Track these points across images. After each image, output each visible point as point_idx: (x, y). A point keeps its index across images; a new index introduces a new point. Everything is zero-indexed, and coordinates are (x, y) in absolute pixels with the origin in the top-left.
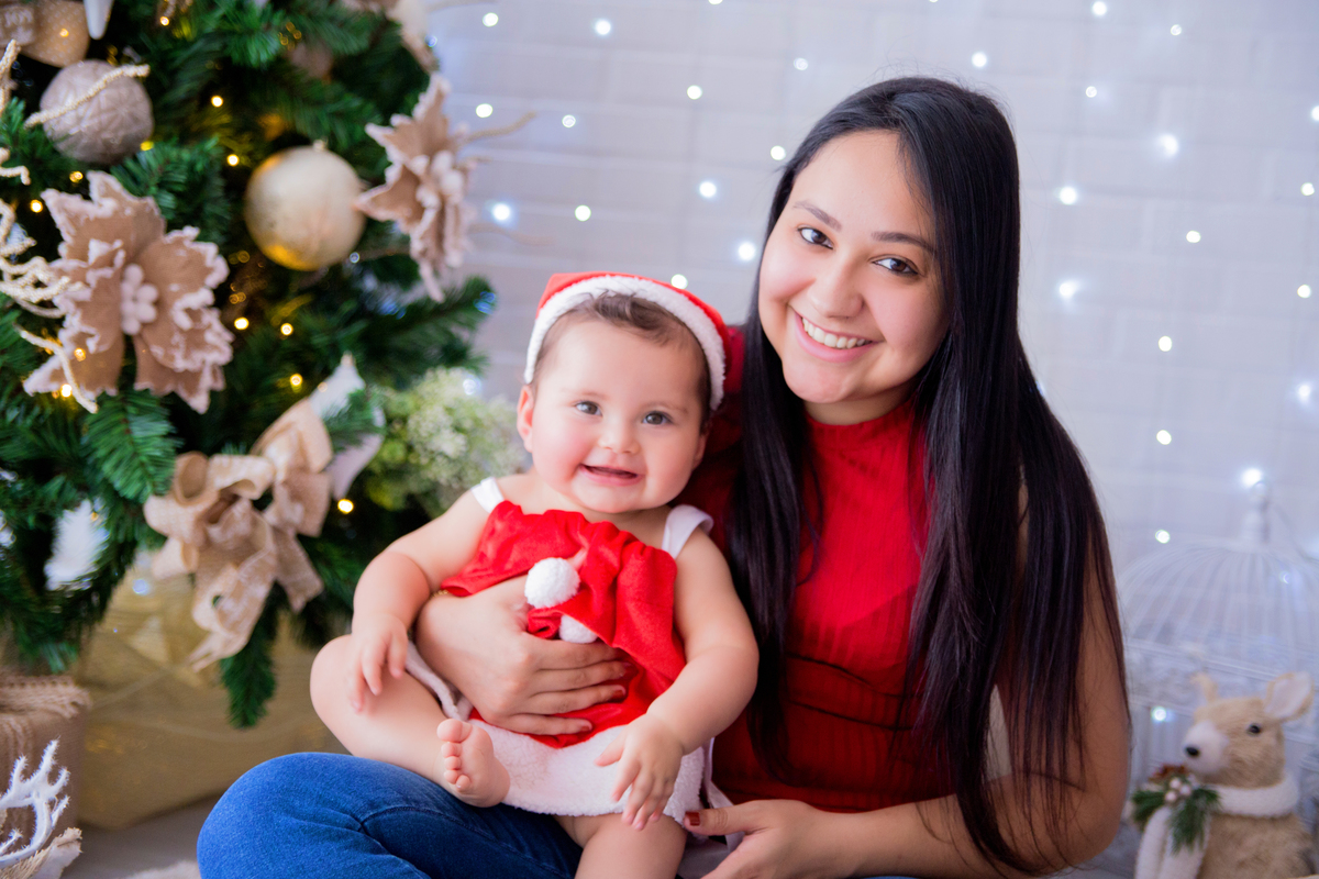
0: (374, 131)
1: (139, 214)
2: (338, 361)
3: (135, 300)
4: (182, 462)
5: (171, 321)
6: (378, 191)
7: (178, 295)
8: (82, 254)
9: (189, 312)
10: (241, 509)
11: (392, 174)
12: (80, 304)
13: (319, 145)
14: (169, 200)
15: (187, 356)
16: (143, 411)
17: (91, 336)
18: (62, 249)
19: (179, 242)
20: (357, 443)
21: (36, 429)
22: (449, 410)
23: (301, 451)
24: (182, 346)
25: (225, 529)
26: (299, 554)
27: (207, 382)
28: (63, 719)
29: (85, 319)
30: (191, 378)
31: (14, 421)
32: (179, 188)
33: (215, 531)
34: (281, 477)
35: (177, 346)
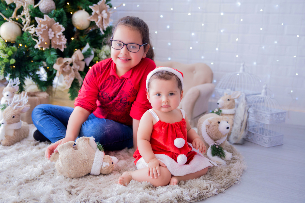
0: (90, 7)
1: (51, 21)
2: (86, 44)
3: (51, 34)
4: (58, 59)
5: (56, 37)
6: (91, 16)
7: (57, 33)
8: (40, 26)
9: (59, 36)
10: (68, 66)
11: (93, 13)
12: (41, 34)
13: (84, 10)
14: (56, 19)
15: (59, 42)
16: (52, 51)
17: (43, 39)
18: (38, 26)
19: (56, 25)
20: (89, 57)
21: (38, 54)
22: (105, 52)
23: (77, 57)
24: (58, 41)
25: (66, 69)
26: (79, 74)
27: (63, 47)
28: (44, 98)
29: (42, 36)
30: (61, 46)
31: (35, 53)
32: (57, 17)
33: (64, 69)
34: (74, 61)
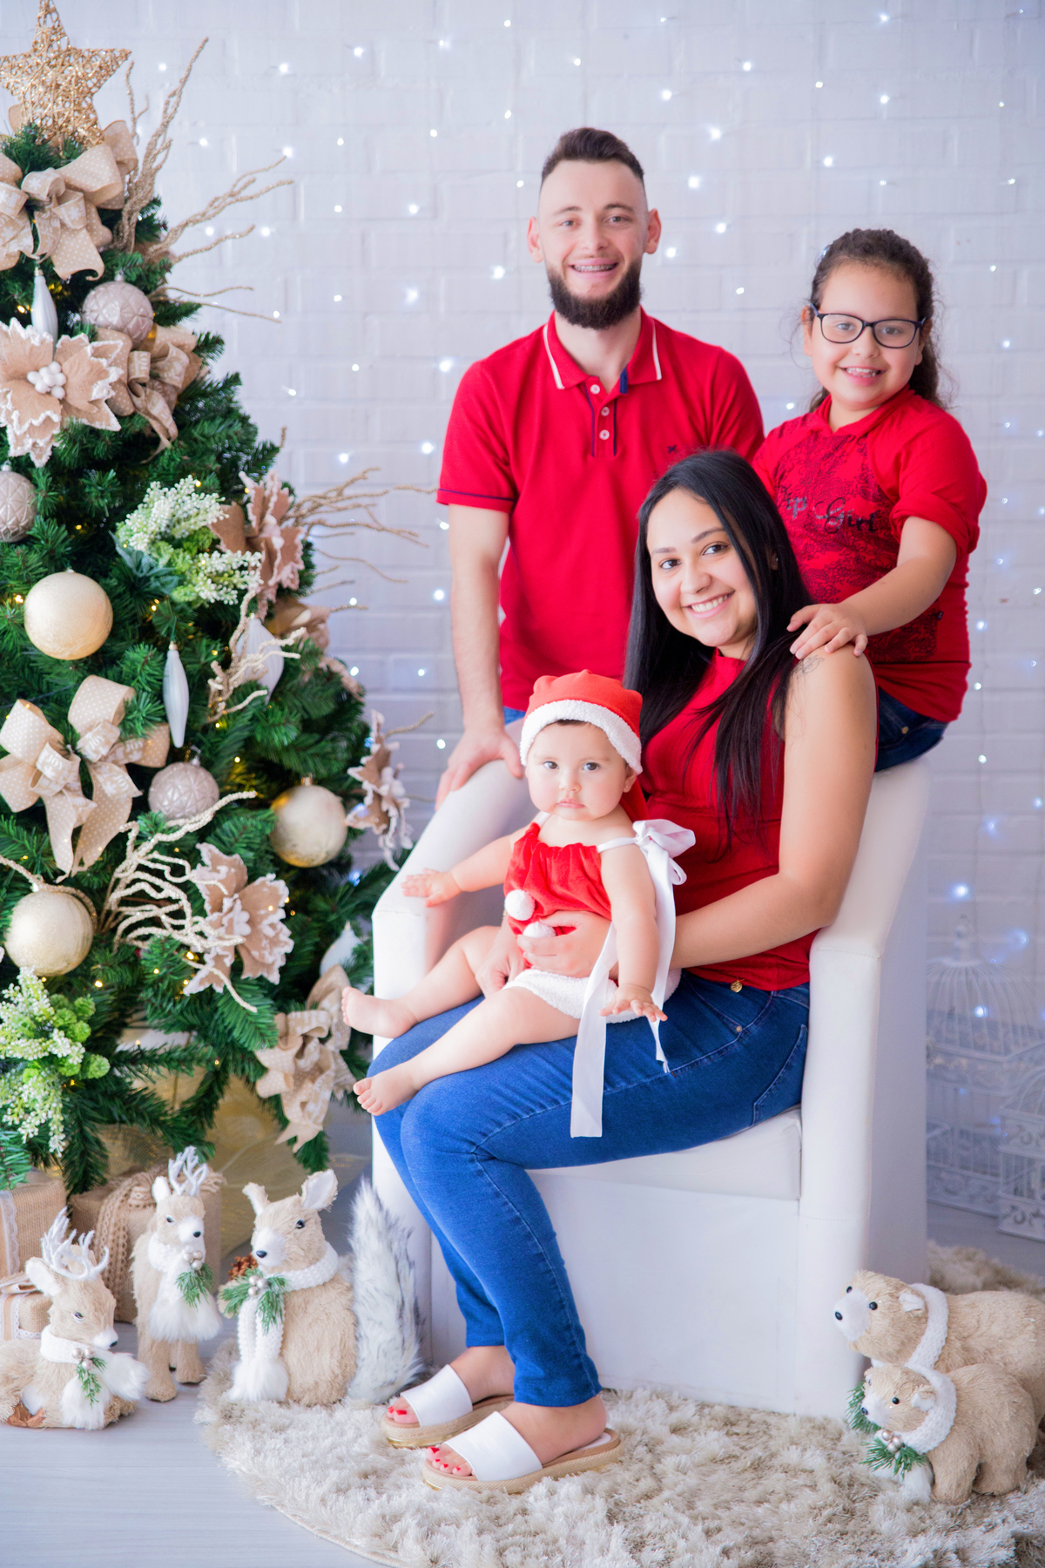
1: (237, 869)
2: (343, 927)
3: (238, 923)
4: (279, 1021)
5: (261, 933)
6: (357, 811)
7: (263, 916)
9: (272, 926)
10: (313, 1045)
11: (367, 797)
13: (307, 781)
15: (271, 952)
17: (227, 956)
19: (263, 884)
24: (267, 946)
25: (306, 1060)
27: (280, 965)
28: (213, 1194)
30: (271, 964)
33: (301, 1063)
35: (265, 948)
